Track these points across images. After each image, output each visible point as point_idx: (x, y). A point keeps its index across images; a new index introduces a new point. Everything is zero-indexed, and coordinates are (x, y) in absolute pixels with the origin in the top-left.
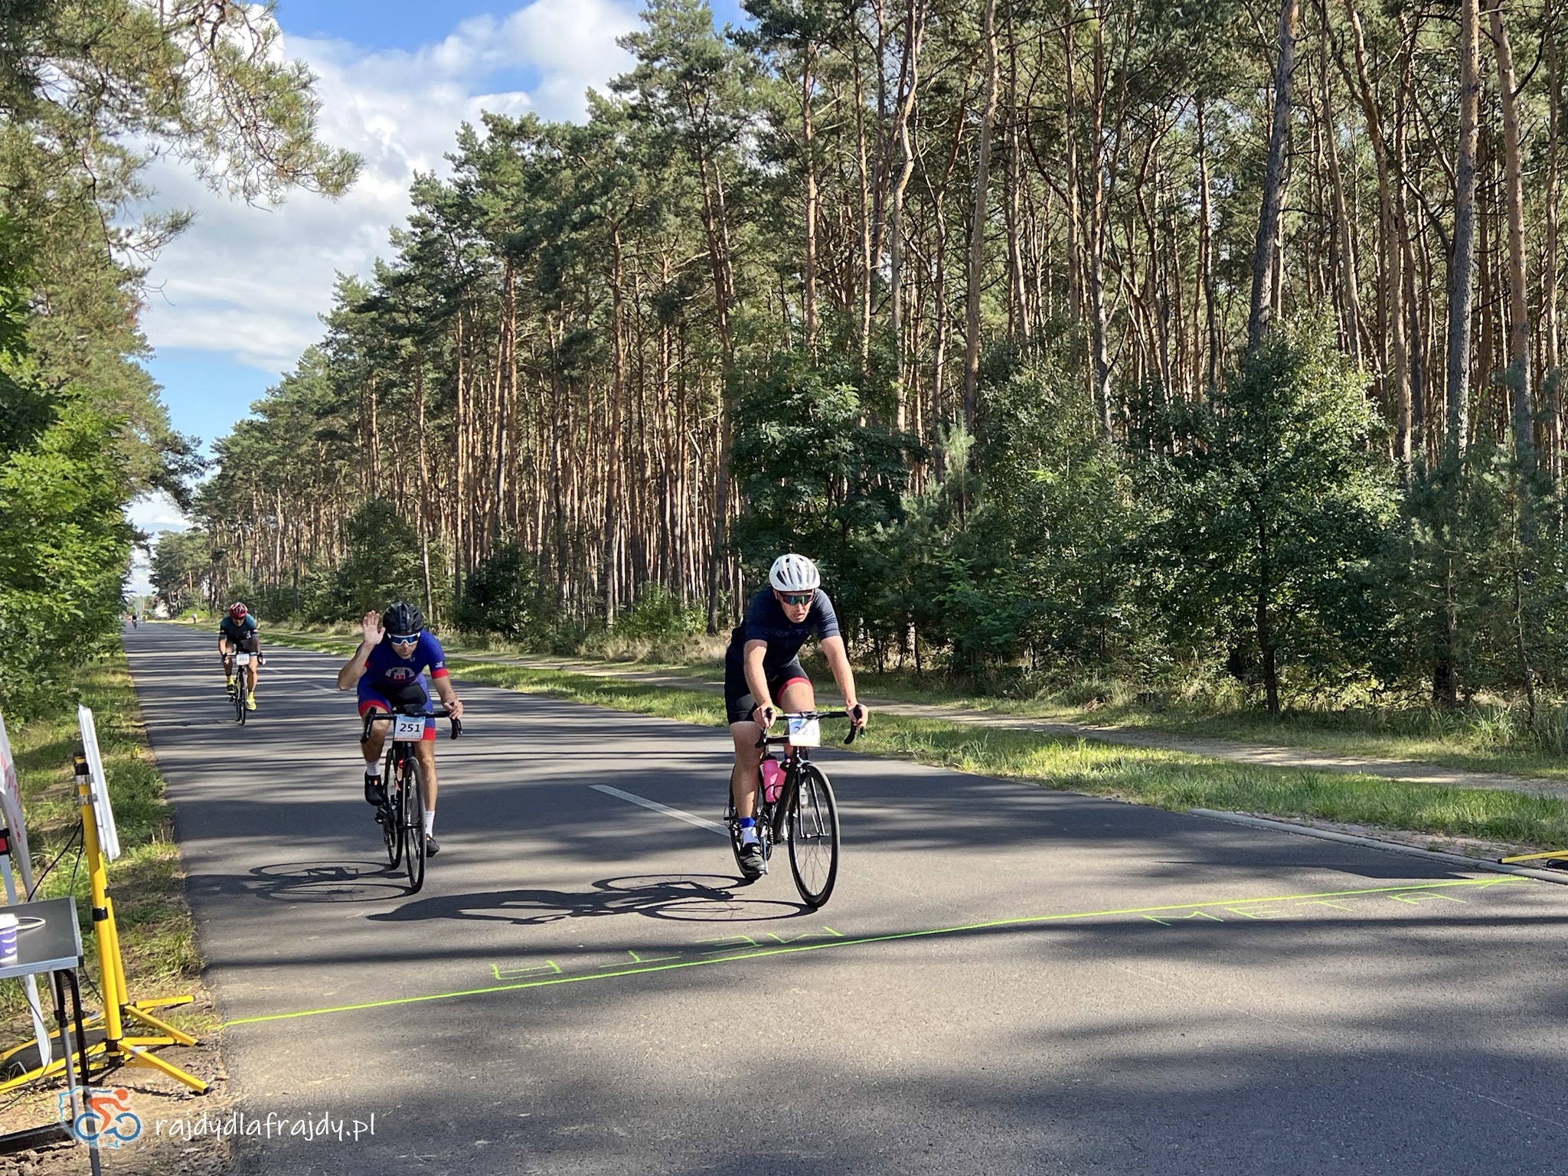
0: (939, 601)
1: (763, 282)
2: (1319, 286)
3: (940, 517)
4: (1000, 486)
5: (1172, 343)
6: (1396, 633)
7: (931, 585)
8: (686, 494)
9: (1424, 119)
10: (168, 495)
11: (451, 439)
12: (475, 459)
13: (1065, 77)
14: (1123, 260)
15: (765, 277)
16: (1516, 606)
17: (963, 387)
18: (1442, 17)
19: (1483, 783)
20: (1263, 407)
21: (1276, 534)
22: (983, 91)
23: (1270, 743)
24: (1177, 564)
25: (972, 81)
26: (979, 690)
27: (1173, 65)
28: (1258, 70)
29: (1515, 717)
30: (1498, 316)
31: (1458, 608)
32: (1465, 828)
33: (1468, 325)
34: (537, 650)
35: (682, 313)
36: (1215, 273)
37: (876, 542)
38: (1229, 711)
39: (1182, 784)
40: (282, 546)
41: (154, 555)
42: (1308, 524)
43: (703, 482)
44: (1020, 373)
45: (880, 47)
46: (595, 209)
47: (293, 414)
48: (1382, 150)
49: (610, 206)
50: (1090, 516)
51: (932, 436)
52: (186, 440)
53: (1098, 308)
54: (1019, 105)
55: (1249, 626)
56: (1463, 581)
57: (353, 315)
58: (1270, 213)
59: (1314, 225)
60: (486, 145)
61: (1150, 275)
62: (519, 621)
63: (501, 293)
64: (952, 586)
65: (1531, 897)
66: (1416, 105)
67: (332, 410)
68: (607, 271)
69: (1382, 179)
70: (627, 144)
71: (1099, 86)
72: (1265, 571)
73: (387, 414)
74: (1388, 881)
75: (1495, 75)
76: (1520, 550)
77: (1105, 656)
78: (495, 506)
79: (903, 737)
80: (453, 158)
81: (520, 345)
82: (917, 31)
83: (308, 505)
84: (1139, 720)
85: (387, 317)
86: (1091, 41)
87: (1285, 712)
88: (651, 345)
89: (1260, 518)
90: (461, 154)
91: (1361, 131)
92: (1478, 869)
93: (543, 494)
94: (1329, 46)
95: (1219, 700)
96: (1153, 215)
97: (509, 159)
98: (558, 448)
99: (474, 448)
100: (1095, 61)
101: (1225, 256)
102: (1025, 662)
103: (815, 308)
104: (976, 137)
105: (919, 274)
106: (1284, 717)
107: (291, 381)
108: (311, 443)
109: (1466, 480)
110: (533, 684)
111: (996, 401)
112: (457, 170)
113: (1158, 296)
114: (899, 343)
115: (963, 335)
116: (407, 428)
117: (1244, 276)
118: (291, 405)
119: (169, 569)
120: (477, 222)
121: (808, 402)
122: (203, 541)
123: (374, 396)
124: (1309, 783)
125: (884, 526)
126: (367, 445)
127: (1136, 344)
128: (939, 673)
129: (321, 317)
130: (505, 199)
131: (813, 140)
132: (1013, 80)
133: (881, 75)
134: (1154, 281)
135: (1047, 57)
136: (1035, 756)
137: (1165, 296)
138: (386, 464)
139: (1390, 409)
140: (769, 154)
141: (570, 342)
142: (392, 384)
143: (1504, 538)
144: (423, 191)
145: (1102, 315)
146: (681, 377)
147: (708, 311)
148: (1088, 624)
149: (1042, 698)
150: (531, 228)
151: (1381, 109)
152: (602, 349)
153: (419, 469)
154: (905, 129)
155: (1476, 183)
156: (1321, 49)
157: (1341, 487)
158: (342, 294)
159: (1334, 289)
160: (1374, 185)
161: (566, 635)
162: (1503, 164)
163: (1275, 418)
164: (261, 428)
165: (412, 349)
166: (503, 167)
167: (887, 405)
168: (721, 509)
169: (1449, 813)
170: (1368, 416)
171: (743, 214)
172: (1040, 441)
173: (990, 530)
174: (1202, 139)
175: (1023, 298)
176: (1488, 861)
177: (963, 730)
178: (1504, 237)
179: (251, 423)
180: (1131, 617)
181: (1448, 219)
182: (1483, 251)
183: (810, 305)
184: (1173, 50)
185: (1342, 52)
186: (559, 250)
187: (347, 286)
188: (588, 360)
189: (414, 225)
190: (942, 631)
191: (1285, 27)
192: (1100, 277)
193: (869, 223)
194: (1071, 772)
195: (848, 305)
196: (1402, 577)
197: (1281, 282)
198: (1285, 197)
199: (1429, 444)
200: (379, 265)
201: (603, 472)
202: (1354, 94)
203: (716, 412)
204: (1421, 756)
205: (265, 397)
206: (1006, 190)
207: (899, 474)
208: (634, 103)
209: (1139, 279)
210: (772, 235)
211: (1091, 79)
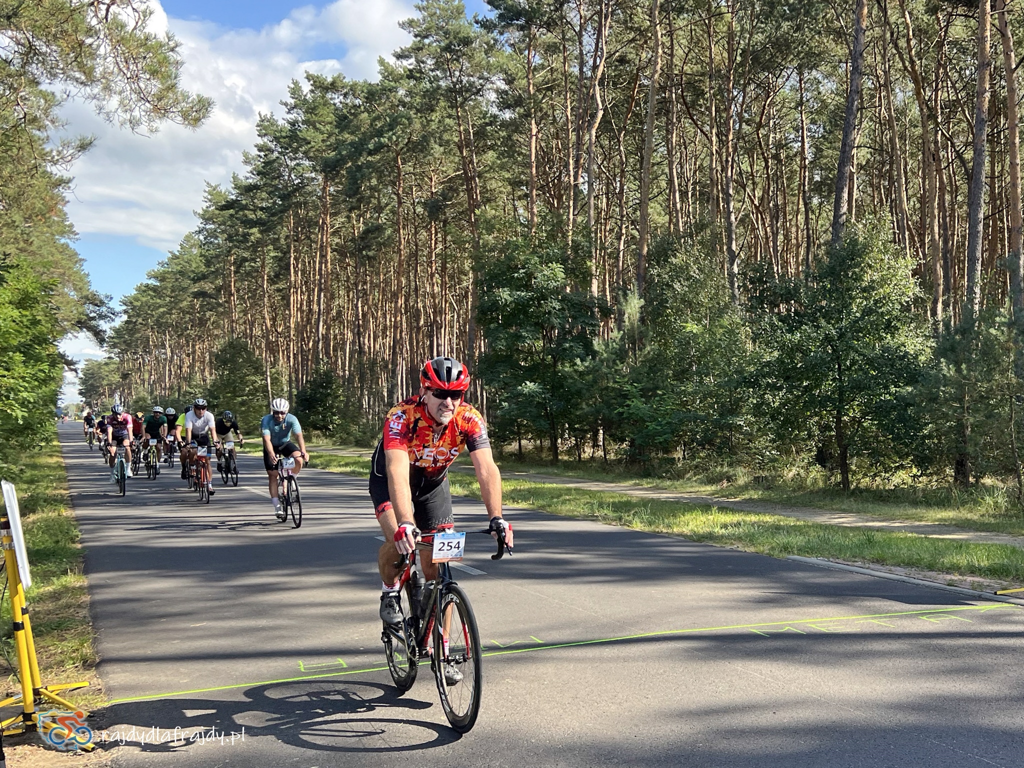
0: (619, 413)
1: (500, 192)
2: (881, 200)
3: (621, 355)
4: (660, 334)
5: (781, 237)
6: (930, 437)
7: (614, 401)
8: (447, 337)
9: (953, 87)
10: (89, 334)
11: (286, 298)
12: (302, 312)
13: (708, 54)
14: (748, 179)
15: (502, 189)
16: (1011, 419)
17: (637, 267)
18: (966, 16)
19: (986, 538)
20: (841, 282)
21: (849, 369)
22: (651, 62)
23: (844, 511)
24: (780, 388)
25: (644, 55)
26: (646, 474)
27: (782, 46)
28: (841, 51)
29: (1009, 494)
30: (1002, 221)
31: (971, 420)
32: (973, 570)
33: (981, 227)
34: (344, 443)
35: (445, 214)
36: (810, 190)
37: (576, 371)
38: (816, 488)
39: (782, 539)
40: (170, 370)
41: (81, 375)
42: (870, 362)
43: (459, 329)
44: (675, 256)
45: (580, 31)
46: (384, 140)
47: (177, 280)
48: (924, 107)
49: (396, 138)
50: (722, 356)
51: (615, 299)
52: (102, 297)
53: (730, 213)
54: (676, 72)
55: (830, 431)
56: (975, 401)
57: (217, 212)
58: (847, 149)
59: (878, 158)
60: (309, 96)
61: (766, 191)
62: (332, 423)
63: (319, 198)
64: (628, 402)
65: (1017, 618)
66: (948, 77)
67: (203, 277)
68: (393, 184)
69: (924, 126)
70: (406, 96)
71: (731, 60)
72: (841, 394)
73: (242, 280)
74: (919, 606)
75: (1002, 56)
76: (1014, 381)
77: (733, 451)
78: (316, 343)
79: (592, 504)
80: (286, 104)
81: (333, 234)
82: (606, 21)
83: (188, 342)
84: (755, 495)
85: (241, 213)
86: (725, 29)
87: (854, 489)
88: (423, 235)
89: (838, 358)
90: (293, 101)
91: (911, 93)
92: (980, 598)
93: (349, 335)
94: (888, 35)
95: (809, 482)
96: (768, 149)
97: (324, 105)
98: (360, 305)
99: (302, 304)
100: (728, 43)
101: (817, 178)
102: (678, 454)
103: (535, 210)
104: (647, 94)
105: (608, 188)
106: (853, 493)
107: (175, 257)
108: (189, 299)
109: (979, 333)
110: (340, 466)
111: (659, 275)
112: (289, 113)
113: (771, 205)
114: (593, 235)
115: (637, 230)
116: (256, 290)
117: (830, 192)
118: (175, 274)
119: (92, 385)
120: (304, 149)
121: (530, 276)
122: (116, 366)
123: (232, 268)
124: (868, 539)
125: (582, 361)
126: (228, 302)
127: (757, 237)
128: (619, 461)
129: (195, 213)
130: (322, 133)
131: (534, 94)
132: (672, 55)
133: (581, 51)
134: (768, 195)
135: (695, 40)
136: (683, 518)
137: (776, 205)
138: (241, 315)
139: (928, 285)
140: (504, 105)
141: (367, 232)
142: (245, 260)
143: (1003, 372)
144: (265, 126)
145: (733, 217)
146: (444, 258)
147: (463, 212)
148: (722, 430)
149: (689, 479)
150: (340, 153)
151: (924, 79)
152: (389, 237)
153: (264, 318)
154: (597, 88)
155: (987, 130)
156: (883, 37)
157: (893, 337)
158: (209, 197)
159: (892, 201)
160: (919, 131)
161: (365, 433)
162: (1006, 118)
163: (848, 290)
164: (155, 289)
165: (259, 235)
166: (321, 111)
167: (585, 278)
168: (471, 348)
169: (962, 560)
170: (913, 289)
171: (486, 145)
172: (690, 304)
173: (655, 364)
174: (802, 97)
175: (678, 206)
176: (988, 593)
177: (634, 500)
178: (1007, 168)
179: (147, 286)
180: (750, 424)
181: (969, 155)
182: (992, 177)
183: (532, 208)
184: (782, 36)
185: (898, 39)
186: (359, 168)
187: (213, 191)
188: (380, 245)
189: (260, 150)
190: (622, 433)
191: (858, 21)
192: (731, 192)
193: (572, 153)
194: (707, 530)
195: (558, 208)
196: (934, 399)
197: (855, 197)
198: (858, 138)
199: (954, 309)
200: (235, 178)
201: (391, 321)
202: (906, 68)
203: (468, 281)
204: (945, 520)
205: (157, 268)
206: (667, 131)
207: (592, 325)
208: (411, 67)
209: (758, 193)
210: (506, 160)
211: (726, 55)
